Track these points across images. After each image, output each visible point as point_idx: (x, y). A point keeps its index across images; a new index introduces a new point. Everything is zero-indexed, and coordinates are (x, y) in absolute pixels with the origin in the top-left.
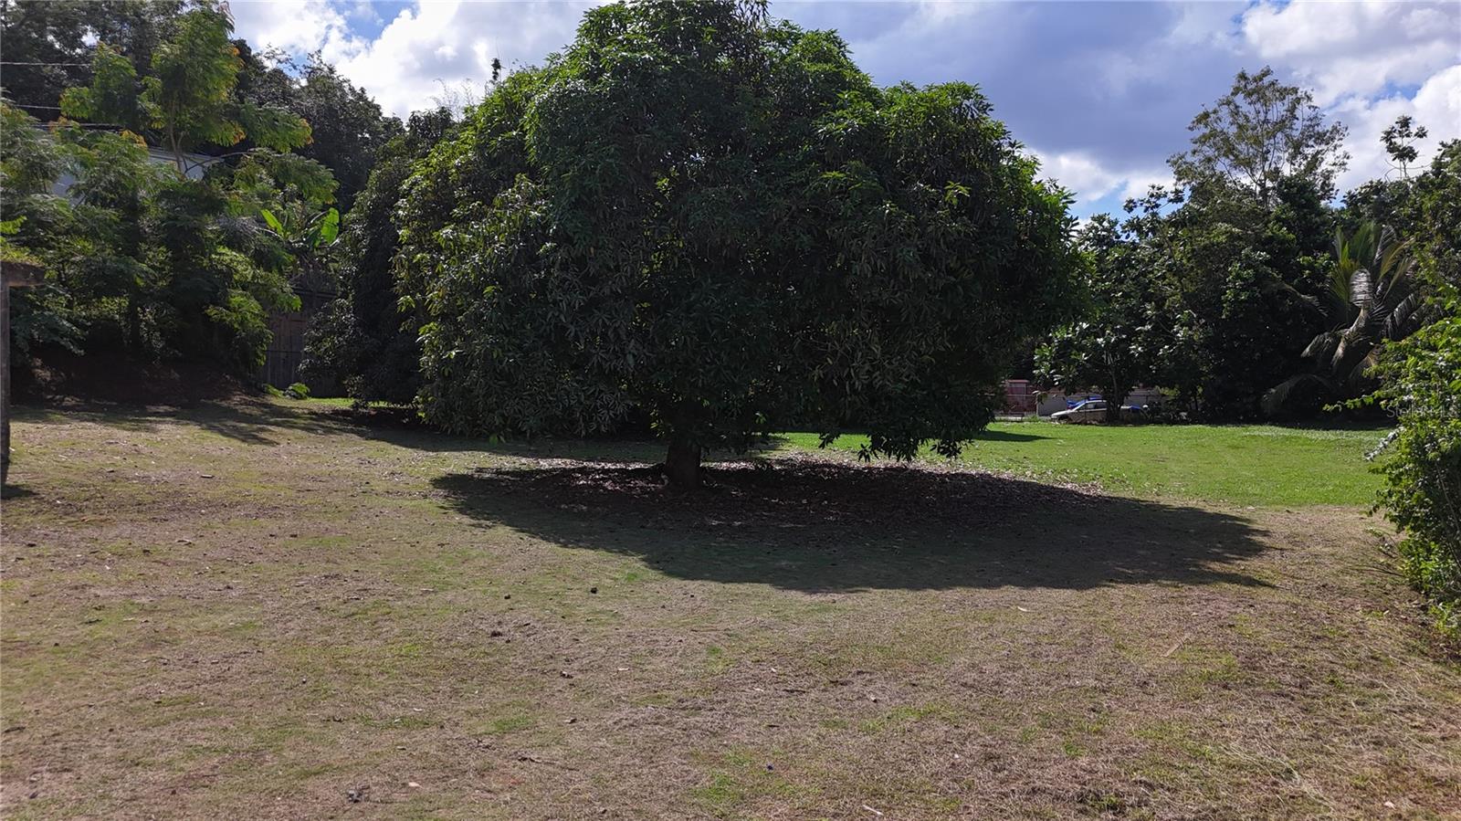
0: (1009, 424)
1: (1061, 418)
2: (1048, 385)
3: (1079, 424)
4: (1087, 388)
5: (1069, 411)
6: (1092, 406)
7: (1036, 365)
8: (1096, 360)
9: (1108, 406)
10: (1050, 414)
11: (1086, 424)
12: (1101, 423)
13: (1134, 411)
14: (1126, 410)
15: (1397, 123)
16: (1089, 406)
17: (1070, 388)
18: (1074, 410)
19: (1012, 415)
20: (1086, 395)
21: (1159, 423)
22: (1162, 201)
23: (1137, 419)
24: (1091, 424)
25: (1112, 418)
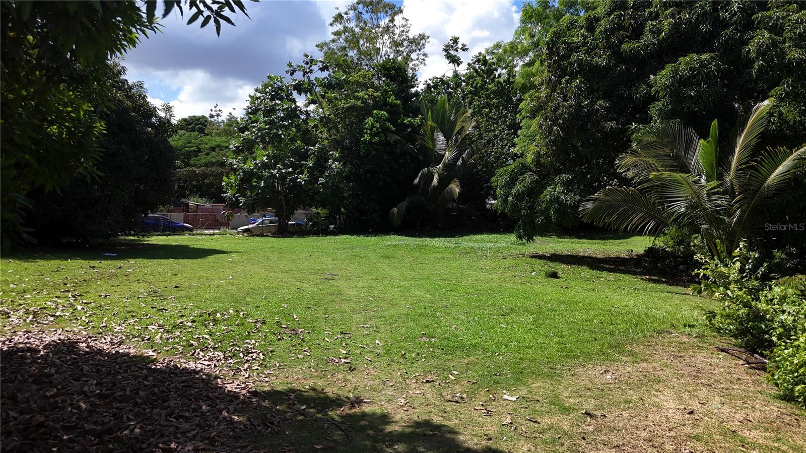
0: (204, 237)
1: (245, 231)
2: (234, 205)
3: (257, 236)
4: (264, 208)
5: (251, 226)
6: (268, 222)
7: (224, 190)
8: (270, 187)
9: (279, 221)
10: (237, 229)
11: (263, 236)
12: (275, 235)
13: (298, 225)
14: (292, 224)
15: (451, 40)
16: (266, 222)
17: (251, 208)
18: (254, 225)
19: (206, 229)
20: (264, 213)
21: (317, 234)
22: (314, 68)
23: (301, 232)
24: (267, 236)
25: (283, 231)
